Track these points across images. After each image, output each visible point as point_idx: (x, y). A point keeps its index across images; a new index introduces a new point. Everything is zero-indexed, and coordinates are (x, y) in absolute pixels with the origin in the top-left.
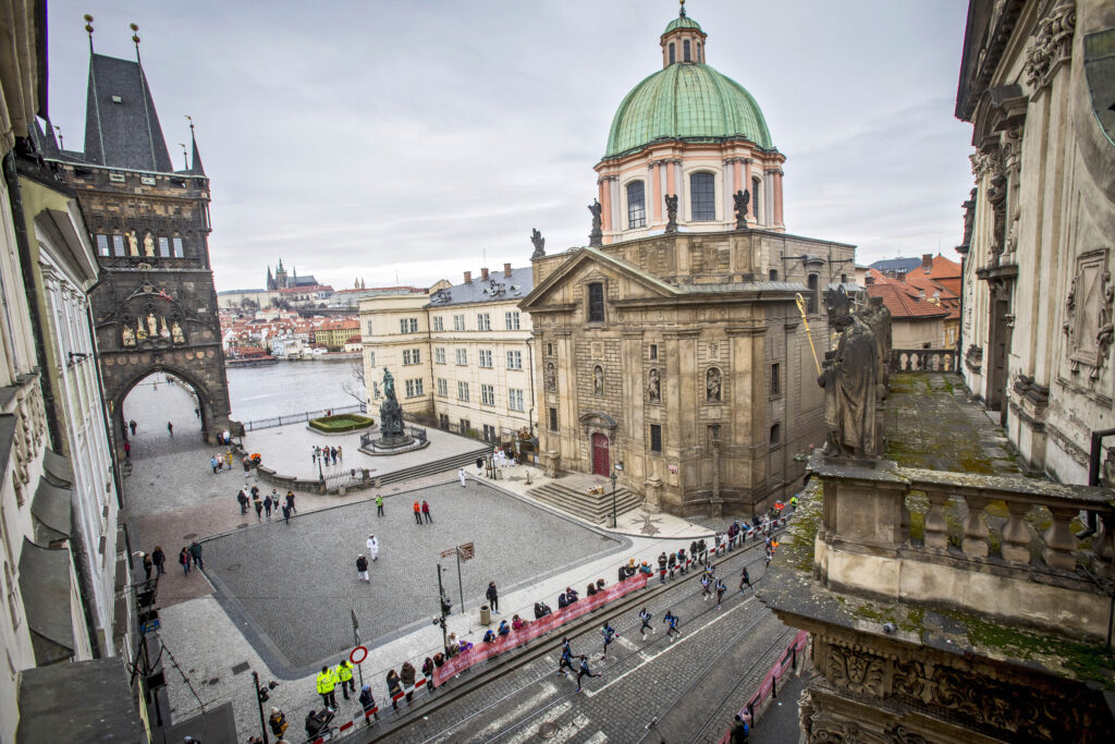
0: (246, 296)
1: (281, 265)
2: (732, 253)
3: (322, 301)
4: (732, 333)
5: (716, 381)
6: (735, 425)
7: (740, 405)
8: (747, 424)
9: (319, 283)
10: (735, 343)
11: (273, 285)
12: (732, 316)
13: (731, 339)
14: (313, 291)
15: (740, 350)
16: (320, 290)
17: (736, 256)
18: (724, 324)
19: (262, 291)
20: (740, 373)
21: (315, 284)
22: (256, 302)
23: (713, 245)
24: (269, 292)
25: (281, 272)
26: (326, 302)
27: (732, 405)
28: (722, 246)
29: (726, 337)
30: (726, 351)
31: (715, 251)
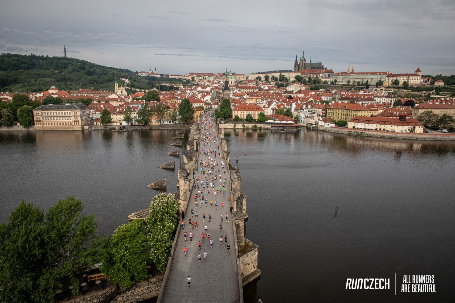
0: (283, 74)
1: (303, 56)
3: (325, 80)
9: (325, 67)
11: (298, 67)
14: (320, 73)
16: (325, 72)
19: (291, 71)
21: (323, 68)
22: (288, 78)
24: (295, 72)
25: (303, 59)
26: (328, 80)
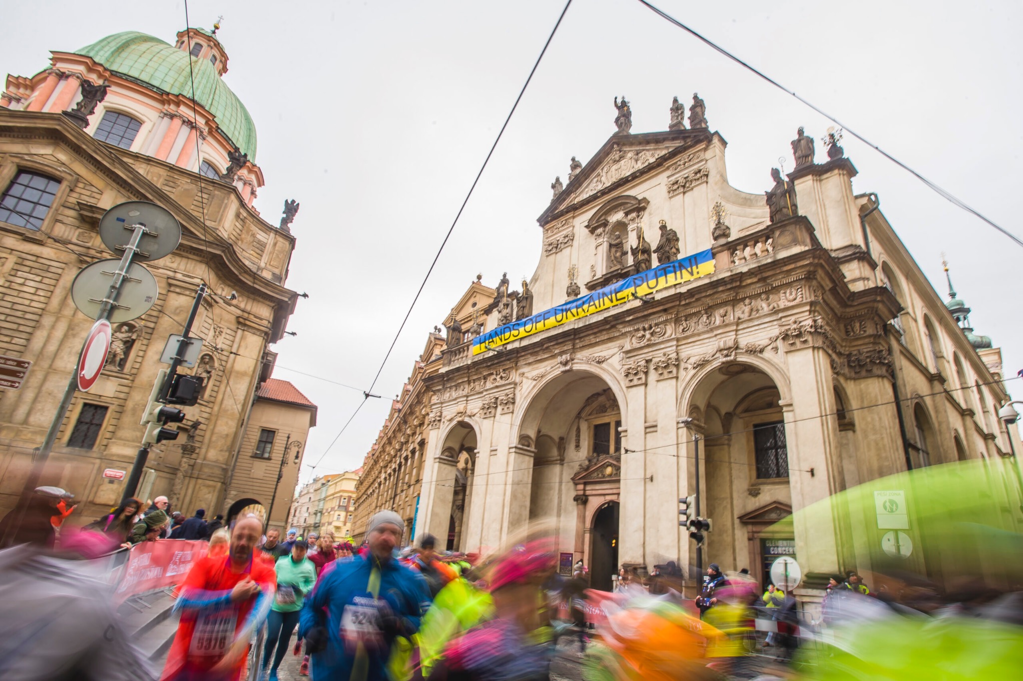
2: (269, 248)
4: (245, 325)
5: (209, 372)
6: (212, 433)
7: (226, 411)
8: (227, 435)
10: (242, 338)
12: (248, 308)
13: (240, 332)
15: (246, 347)
17: (272, 253)
18: (239, 312)
20: (238, 373)
23: (254, 229)
27: (216, 408)
28: (261, 236)
29: (234, 327)
30: (229, 343)
31: (253, 235)
